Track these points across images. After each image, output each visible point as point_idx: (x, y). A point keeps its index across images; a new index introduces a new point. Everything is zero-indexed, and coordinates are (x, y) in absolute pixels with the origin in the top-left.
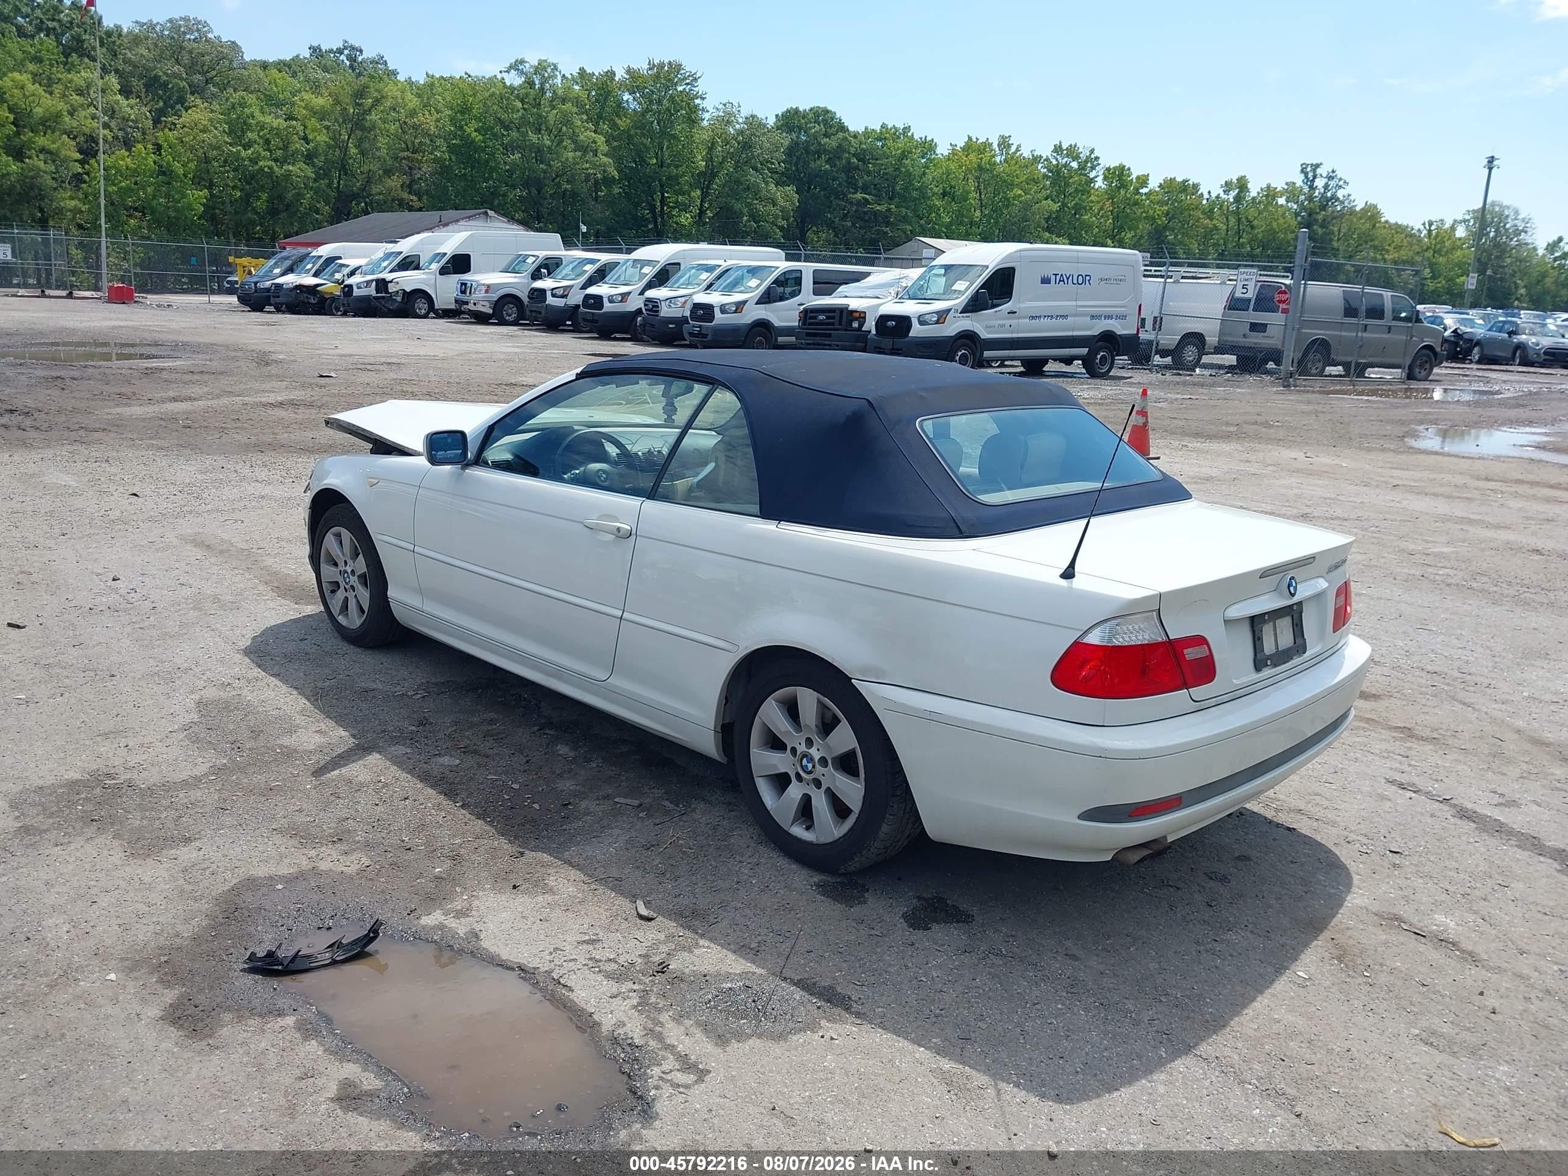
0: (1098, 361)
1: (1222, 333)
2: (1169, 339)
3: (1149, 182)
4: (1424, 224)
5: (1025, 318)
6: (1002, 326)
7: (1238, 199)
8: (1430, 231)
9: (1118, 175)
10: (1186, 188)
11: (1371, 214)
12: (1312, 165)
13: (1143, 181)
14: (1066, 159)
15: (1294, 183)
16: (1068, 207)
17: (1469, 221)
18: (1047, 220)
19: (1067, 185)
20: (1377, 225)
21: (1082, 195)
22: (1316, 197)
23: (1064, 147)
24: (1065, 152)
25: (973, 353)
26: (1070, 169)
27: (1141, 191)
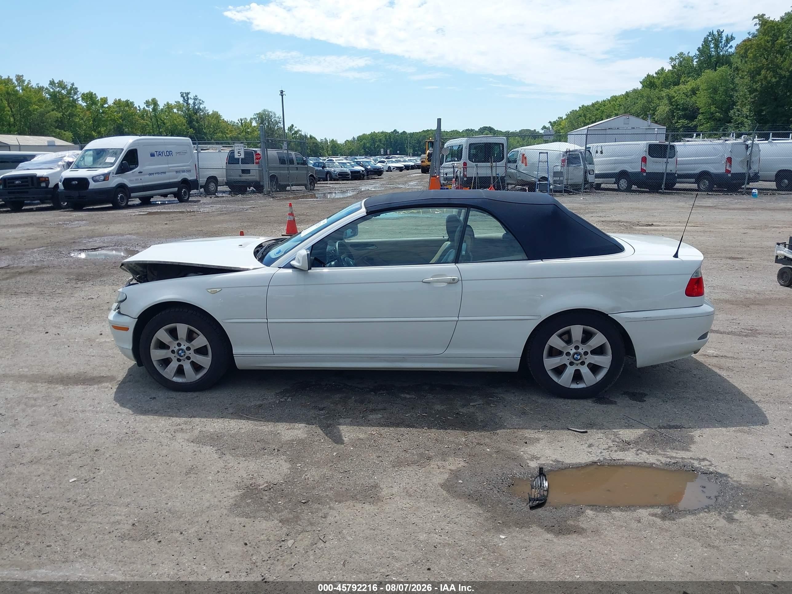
0: (183, 194)
1: (227, 176)
2: (202, 181)
3: (108, 101)
4: (239, 120)
5: (146, 174)
6: (136, 180)
7: (154, 110)
8: (242, 123)
9: (90, 97)
10: (128, 104)
11: (216, 116)
12: (185, 93)
13: (105, 101)
14: (58, 89)
15: (179, 102)
16: (66, 115)
17: (256, 118)
18: (56, 121)
19: (62, 102)
20: (220, 121)
21: (72, 108)
22: (191, 108)
23: (56, 81)
24: (57, 85)
25: (126, 195)
26: (62, 94)
27: (105, 106)
